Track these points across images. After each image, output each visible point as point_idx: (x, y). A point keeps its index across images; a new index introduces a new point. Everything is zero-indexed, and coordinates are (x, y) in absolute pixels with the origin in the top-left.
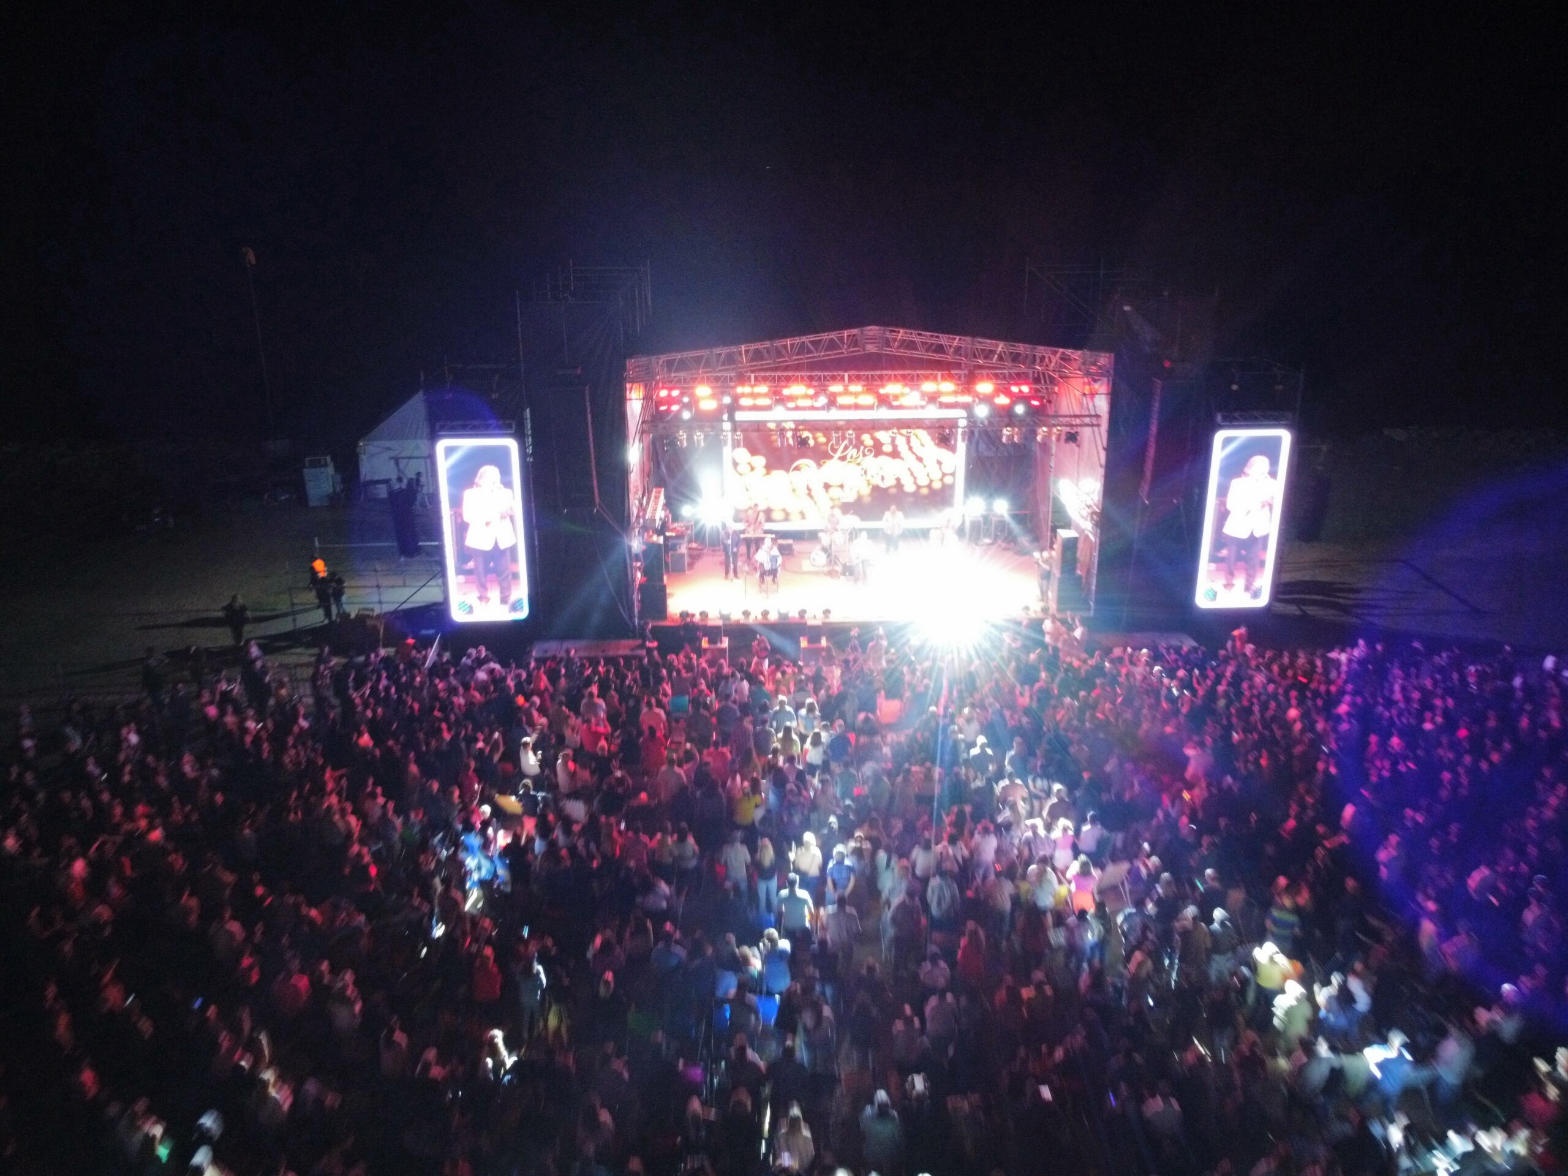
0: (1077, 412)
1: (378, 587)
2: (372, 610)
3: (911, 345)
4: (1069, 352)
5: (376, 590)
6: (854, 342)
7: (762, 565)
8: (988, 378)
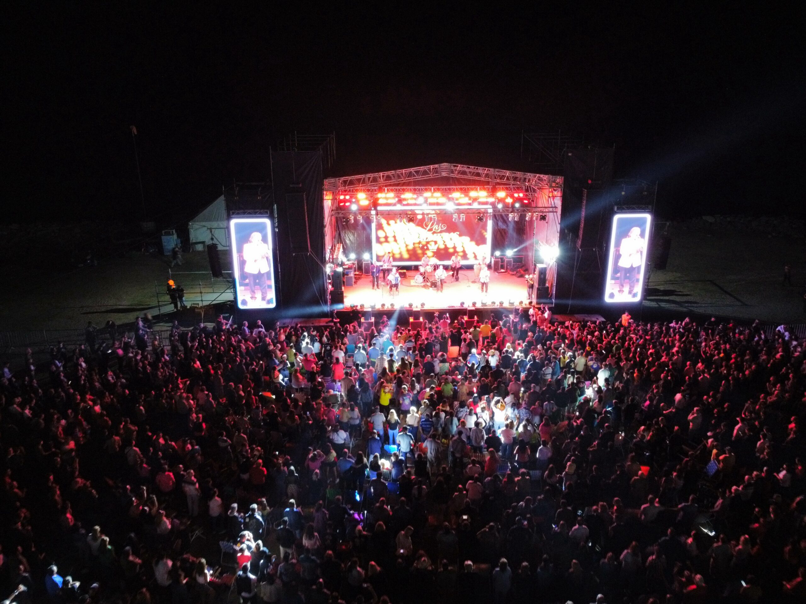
0: (546, 206)
1: (201, 293)
2: (198, 304)
3: (464, 173)
4: (542, 176)
5: (200, 294)
6: (436, 171)
7: (391, 281)
8: (503, 189)
